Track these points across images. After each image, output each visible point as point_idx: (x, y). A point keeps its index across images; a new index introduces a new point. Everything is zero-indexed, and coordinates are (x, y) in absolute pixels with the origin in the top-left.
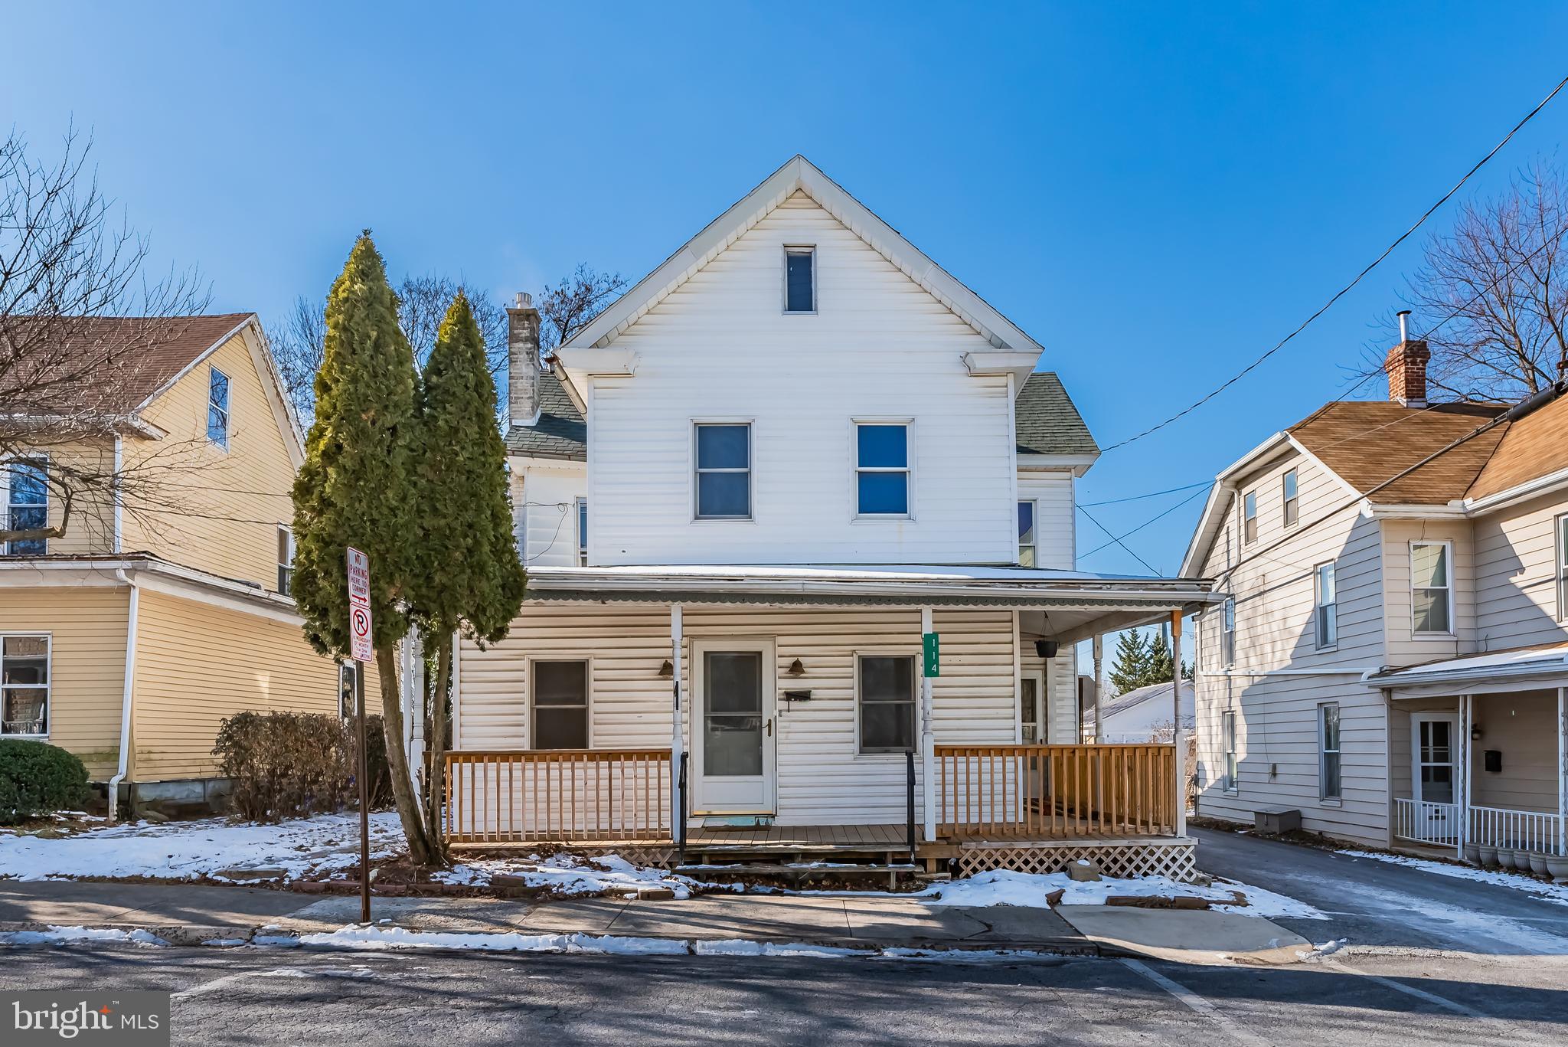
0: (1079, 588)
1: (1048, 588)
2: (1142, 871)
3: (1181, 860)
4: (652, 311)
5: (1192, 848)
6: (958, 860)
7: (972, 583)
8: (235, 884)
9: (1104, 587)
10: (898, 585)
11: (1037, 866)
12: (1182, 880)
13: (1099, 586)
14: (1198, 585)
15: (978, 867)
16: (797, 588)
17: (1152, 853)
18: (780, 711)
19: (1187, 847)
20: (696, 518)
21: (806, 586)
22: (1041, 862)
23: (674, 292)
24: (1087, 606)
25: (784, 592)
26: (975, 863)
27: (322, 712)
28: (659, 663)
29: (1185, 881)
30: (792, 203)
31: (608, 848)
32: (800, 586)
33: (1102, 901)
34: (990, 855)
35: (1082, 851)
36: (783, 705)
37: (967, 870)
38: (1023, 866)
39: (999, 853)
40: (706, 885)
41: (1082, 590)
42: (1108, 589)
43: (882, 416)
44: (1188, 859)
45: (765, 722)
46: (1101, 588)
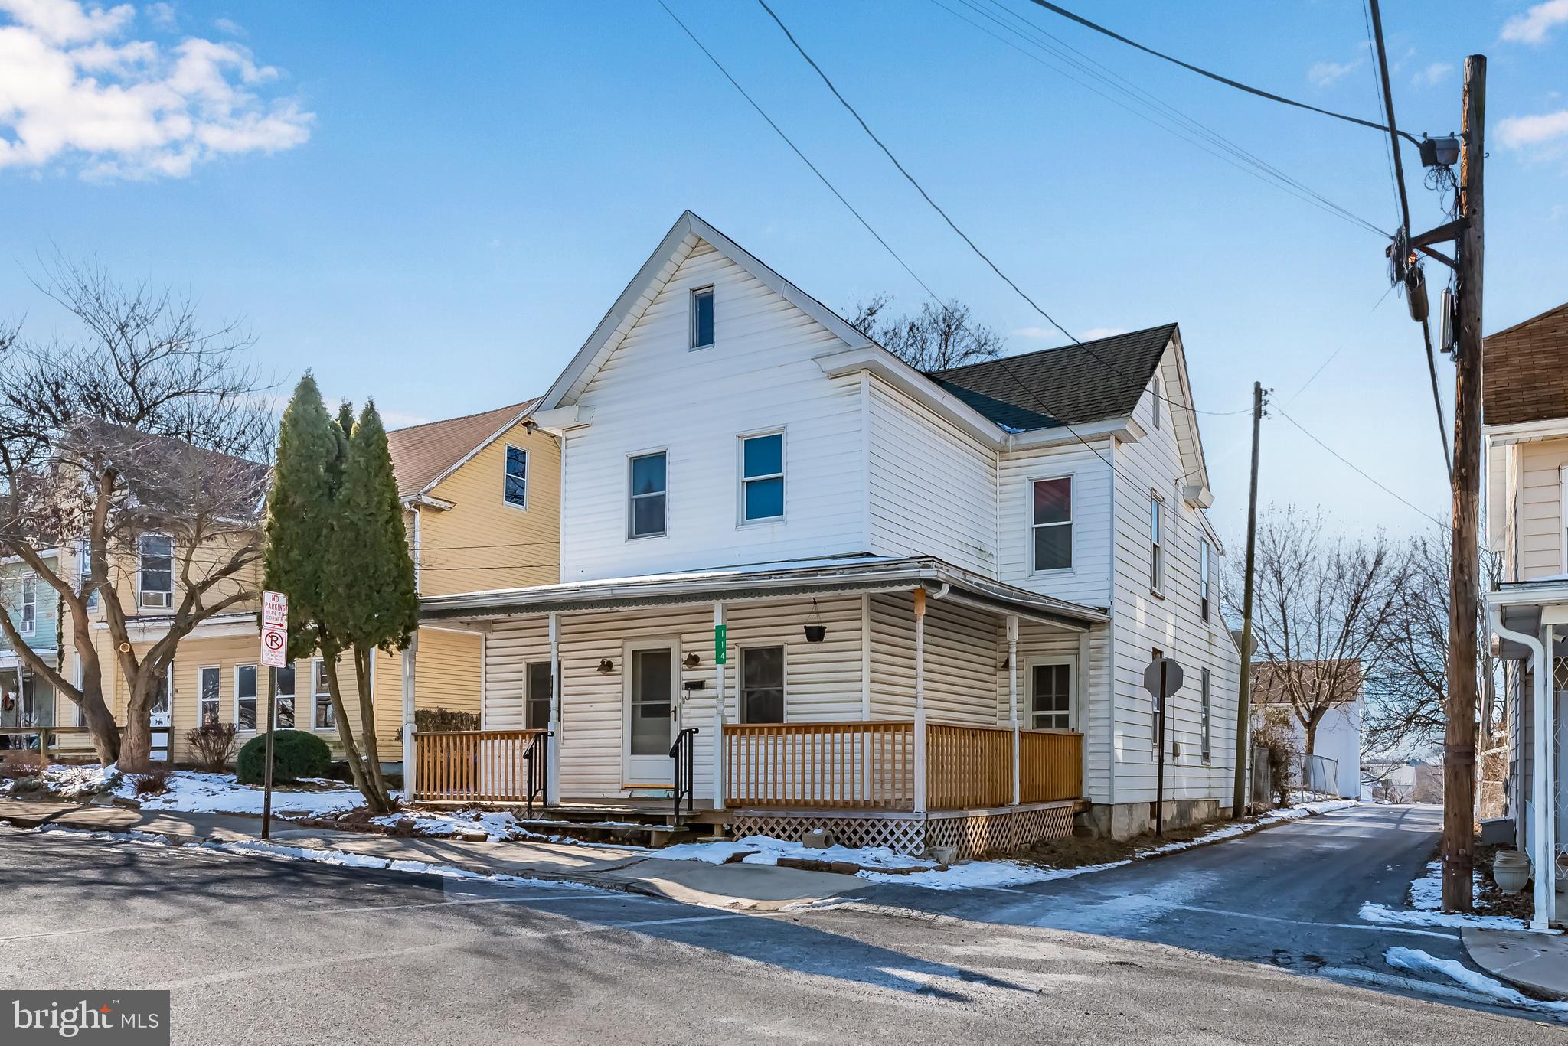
0: (816, 575)
1: (793, 577)
2: (877, 843)
3: (911, 833)
4: (604, 368)
5: (922, 823)
6: (731, 826)
7: (734, 578)
8: (284, 820)
9: (838, 572)
10: (681, 584)
11: (793, 834)
12: (911, 854)
13: (833, 572)
14: (919, 562)
15: (747, 832)
16: (620, 593)
17: (885, 826)
18: (684, 699)
19: (918, 821)
20: (630, 537)
21: (614, 592)
22: (784, 830)
23: (617, 349)
24: (839, 591)
25: (600, 598)
26: (744, 829)
27: (467, 712)
28: (598, 662)
29: (913, 855)
30: (698, 251)
31: (506, 807)
32: (609, 592)
33: (775, 862)
34: (755, 823)
35: (828, 822)
36: (685, 693)
37: (738, 834)
38: (781, 834)
39: (762, 821)
40: (531, 835)
41: (819, 577)
42: (841, 574)
43: (762, 428)
44: (918, 833)
45: (672, 709)
46: (835, 574)
